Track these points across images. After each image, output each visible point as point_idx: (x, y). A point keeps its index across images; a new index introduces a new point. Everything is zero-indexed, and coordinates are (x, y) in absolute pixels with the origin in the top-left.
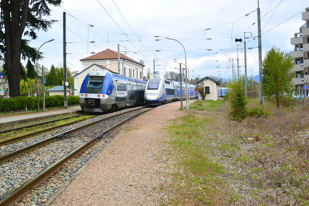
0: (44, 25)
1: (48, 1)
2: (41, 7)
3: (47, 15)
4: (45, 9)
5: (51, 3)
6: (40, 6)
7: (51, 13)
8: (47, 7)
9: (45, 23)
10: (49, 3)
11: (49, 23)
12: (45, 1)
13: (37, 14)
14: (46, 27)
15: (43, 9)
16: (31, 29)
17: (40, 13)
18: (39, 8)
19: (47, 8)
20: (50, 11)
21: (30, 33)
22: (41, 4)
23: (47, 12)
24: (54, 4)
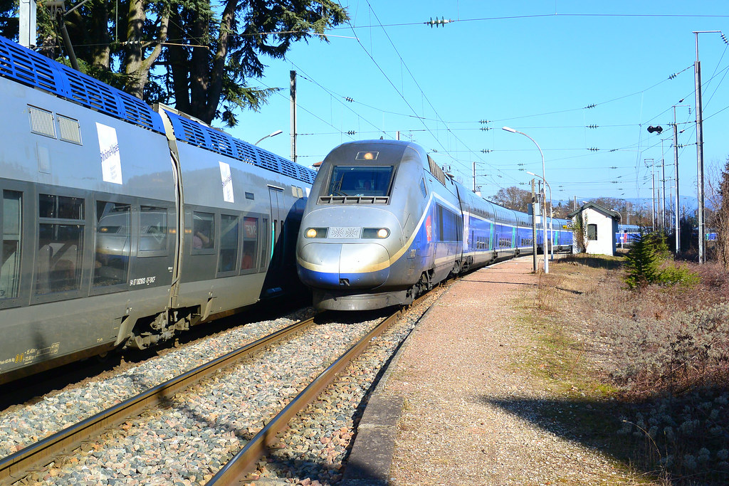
0: (253, 98)
1: (258, 49)
2: (245, 60)
3: (256, 75)
4: (252, 64)
5: (264, 52)
6: (242, 58)
7: (265, 71)
8: (256, 59)
9: (254, 94)
10: (260, 51)
11: (264, 95)
12: (253, 48)
13: (236, 76)
14: (257, 103)
15: (248, 64)
16: (225, 107)
17: (242, 73)
18: (240, 63)
19: (257, 62)
20: (263, 67)
21: (224, 114)
22: (244, 54)
23: (258, 70)
24: (271, 55)
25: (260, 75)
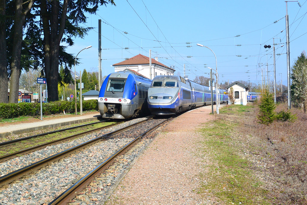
0: (81, 32)
1: (84, 9)
2: (78, 15)
3: (83, 22)
4: (81, 17)
5: (87, 11)
6: (76, 14)
7: (87, 20)
8: (83, 14)
9: (81, 30)
10: (85, 10)
11: (86, 31)
12: (82, 9)
13: (73, 22)
14: (82, 34)
15: (79, 17)
16: (68, 36)
17: (76, 21)
18: (76, 16)
19: (83, 16)
20: (86, 18)
21: (67, 39)
22: (77, 12)
23: (83, 19)
24: (90, 12)
25: (85, 21)
